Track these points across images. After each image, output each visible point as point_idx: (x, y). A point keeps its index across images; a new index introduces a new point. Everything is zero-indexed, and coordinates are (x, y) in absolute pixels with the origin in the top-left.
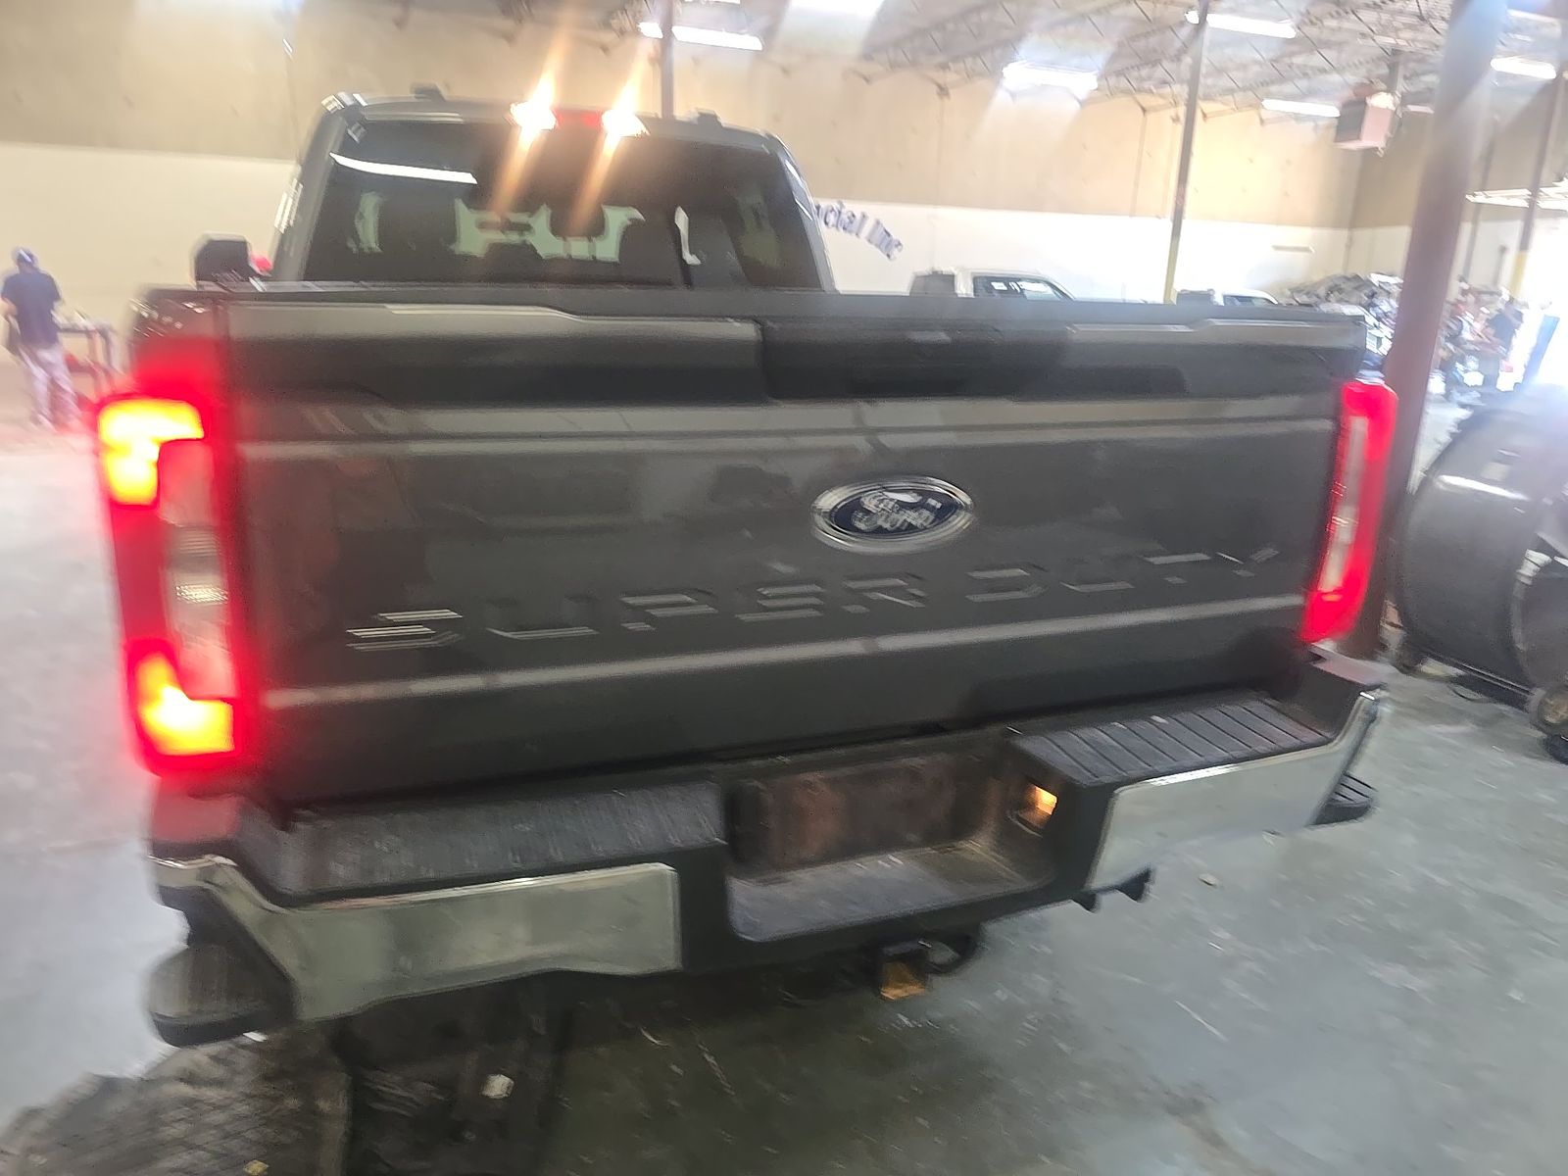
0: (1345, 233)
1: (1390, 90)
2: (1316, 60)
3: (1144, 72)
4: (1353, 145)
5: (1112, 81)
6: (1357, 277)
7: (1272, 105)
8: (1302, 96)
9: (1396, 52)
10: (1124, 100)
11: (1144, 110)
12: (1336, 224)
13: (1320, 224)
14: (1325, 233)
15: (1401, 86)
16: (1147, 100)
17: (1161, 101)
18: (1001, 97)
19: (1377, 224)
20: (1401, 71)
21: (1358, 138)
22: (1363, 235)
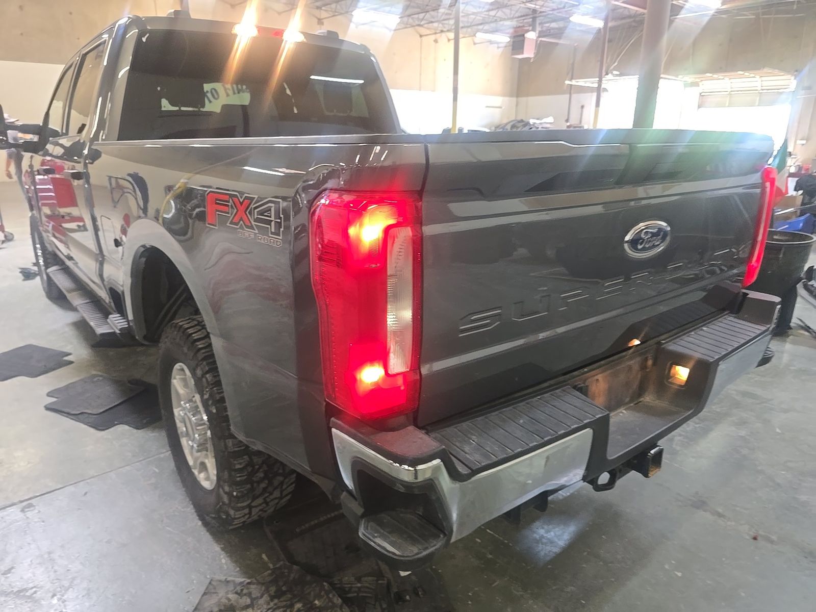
0: (514, 99)
1: (534, 30)
2: (500, 14)
3: (421, 16)
4: (520, 57)
5: (405, 19)
6: (522, 121)
7: (480, 36)
8: (493, 32)
9: (534, 11)
10: (410, 30)
11: (421, 36)
12: (511, 96)
13: (504, 95)
14: (507, 99)
15: (538, 29)
16: (423, 31)
17: (428, 32)
18: (352, 26)
19: (528, 95)
20: (538, 22)
21: (522, 53)
22: (523, 100)
